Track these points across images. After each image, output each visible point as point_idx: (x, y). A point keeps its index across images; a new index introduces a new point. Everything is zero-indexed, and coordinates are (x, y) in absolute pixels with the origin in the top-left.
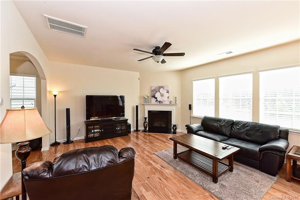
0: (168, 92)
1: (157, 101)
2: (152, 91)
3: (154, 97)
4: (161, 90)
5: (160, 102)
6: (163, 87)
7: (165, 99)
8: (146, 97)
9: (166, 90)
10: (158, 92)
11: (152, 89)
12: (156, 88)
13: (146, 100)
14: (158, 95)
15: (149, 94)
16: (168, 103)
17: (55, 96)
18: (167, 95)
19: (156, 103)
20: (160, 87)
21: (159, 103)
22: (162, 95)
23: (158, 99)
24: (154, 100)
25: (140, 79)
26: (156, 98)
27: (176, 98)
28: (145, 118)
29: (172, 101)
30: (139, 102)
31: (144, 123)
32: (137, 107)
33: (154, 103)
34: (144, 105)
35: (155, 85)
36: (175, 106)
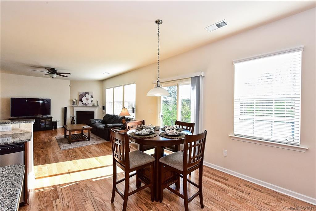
0: (92, 97)
1: (83, 103)
2: (80, 96)
3: (81, 100)
4: (87, 95)
5: (85, 104)
6: (88, 93)
7: (89, 102)
8: (74, 101)
9: (91, 95)
10: (84, 97)
11: (80, 94)
12: (83, 93)
13: (74, 103)
14: (84, 99)
15: (77, 98)
16: (92, 105)
18: (91, 99)
19: (82, 105)
20: (86, 93)
21: (84, 106)
22: (87, 99)
23: (84, 102)
24: (80, 103)
25: (70, 86)
26: (83, 101)
27: (98, 101)
28: (72, 117)
29: (95, 104)
30: (67, 104)
31: (72, 121)
32: (66, 108)
33: (80, 105)
34: (73, 107)
35: (82, 91)
36: (97, 108)
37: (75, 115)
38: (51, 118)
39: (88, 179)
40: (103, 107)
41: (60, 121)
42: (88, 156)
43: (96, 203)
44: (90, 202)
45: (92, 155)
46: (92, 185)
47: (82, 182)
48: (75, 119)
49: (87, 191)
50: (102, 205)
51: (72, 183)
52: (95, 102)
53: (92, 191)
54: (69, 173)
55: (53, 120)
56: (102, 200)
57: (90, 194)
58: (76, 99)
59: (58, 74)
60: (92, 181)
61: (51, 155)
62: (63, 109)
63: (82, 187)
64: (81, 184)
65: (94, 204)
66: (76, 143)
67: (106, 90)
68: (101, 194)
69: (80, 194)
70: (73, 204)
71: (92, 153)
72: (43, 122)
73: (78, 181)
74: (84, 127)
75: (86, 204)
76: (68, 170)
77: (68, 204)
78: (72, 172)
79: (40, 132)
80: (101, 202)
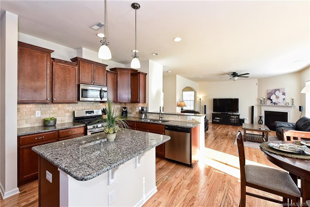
0: (284, 94)
2: (268, 94)
3: (269, 99)
4: (277, 93)
5: (275, 103)
6: (278, 90)
7: (280, 100)
8: (262, 99)
9: (282, 92)
10: (274, 95)
11: (268, 92)
12: (272, 91)
13: (261, 103)
14: (273, 97)
15: (265, 96)
16: (284, 105)
17: (200, 99)
18: (283, 97)
19: (271, 104)
20: (276, 90)
21: (273, 105)
22: (277, 97)
23: (273, 101)
24: (269, 101)
25: (258, 84)
26: (271, 100)
27: (293, 99)
28: (260, 117)
29: (288, 103)
30: (255, 103)
31: (259, 120)
32: (253, 107)
33: (269, 104)
34: (260, 106)
35: (272, 88)
36: (292, 108)
37: (263, 115)
38: (239, 115)
39: (235, 177)
40: (300, 107)
41: (248, 119)
42: (252, 159)
43: (226, 198)
44: (223, 194)
45: (257, 160)
46: (235, 184)
47: (229, 176)
48: (263, 119)
49: (227, 185)
50: (230, 204)
51: (222, 172)
52: (288, 100)
53: (231, 187)
54: (226, 164)
55: (241, 117)
56: (233, 201)
57: (227, 188)
58: (264, 98)
59: (238, 76)
60: (238, 180)
61: (224, 146)
62: (250, 107)
63: (226, 179)
64: (227, 177)
65: (225, 198)
66: (251, 143)
67: (306, 83)
68: (236, 196)
69: (221, 183)
70: (212, 185)
71: (259, 158)
72: (233, 118)
73: (227, 174)
74: (260, 129)
75: (219, 193)
76: (227, 162)
77: (209, 183)
78: (228, 165)
79: (229, 126)
80: (231, 201)
